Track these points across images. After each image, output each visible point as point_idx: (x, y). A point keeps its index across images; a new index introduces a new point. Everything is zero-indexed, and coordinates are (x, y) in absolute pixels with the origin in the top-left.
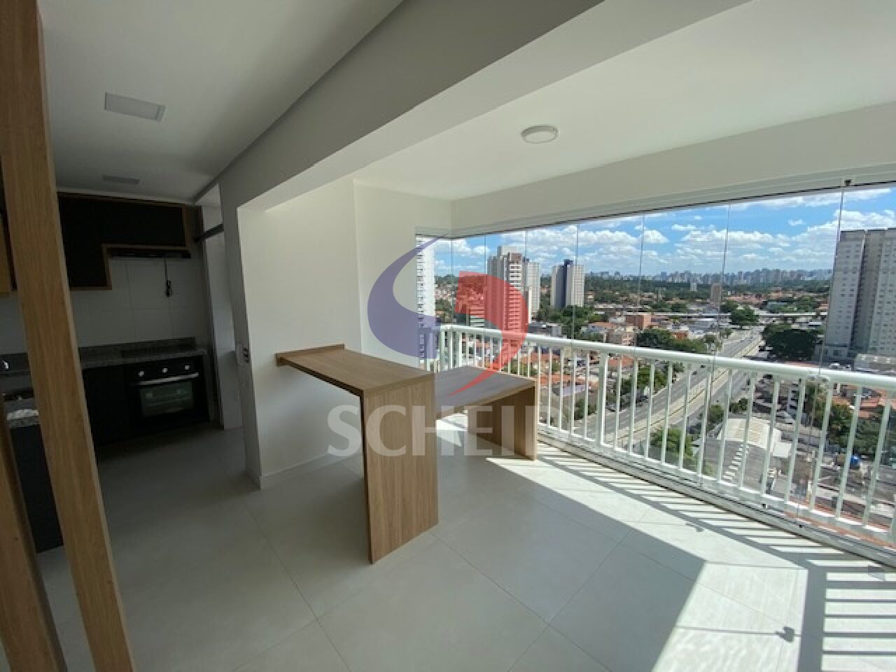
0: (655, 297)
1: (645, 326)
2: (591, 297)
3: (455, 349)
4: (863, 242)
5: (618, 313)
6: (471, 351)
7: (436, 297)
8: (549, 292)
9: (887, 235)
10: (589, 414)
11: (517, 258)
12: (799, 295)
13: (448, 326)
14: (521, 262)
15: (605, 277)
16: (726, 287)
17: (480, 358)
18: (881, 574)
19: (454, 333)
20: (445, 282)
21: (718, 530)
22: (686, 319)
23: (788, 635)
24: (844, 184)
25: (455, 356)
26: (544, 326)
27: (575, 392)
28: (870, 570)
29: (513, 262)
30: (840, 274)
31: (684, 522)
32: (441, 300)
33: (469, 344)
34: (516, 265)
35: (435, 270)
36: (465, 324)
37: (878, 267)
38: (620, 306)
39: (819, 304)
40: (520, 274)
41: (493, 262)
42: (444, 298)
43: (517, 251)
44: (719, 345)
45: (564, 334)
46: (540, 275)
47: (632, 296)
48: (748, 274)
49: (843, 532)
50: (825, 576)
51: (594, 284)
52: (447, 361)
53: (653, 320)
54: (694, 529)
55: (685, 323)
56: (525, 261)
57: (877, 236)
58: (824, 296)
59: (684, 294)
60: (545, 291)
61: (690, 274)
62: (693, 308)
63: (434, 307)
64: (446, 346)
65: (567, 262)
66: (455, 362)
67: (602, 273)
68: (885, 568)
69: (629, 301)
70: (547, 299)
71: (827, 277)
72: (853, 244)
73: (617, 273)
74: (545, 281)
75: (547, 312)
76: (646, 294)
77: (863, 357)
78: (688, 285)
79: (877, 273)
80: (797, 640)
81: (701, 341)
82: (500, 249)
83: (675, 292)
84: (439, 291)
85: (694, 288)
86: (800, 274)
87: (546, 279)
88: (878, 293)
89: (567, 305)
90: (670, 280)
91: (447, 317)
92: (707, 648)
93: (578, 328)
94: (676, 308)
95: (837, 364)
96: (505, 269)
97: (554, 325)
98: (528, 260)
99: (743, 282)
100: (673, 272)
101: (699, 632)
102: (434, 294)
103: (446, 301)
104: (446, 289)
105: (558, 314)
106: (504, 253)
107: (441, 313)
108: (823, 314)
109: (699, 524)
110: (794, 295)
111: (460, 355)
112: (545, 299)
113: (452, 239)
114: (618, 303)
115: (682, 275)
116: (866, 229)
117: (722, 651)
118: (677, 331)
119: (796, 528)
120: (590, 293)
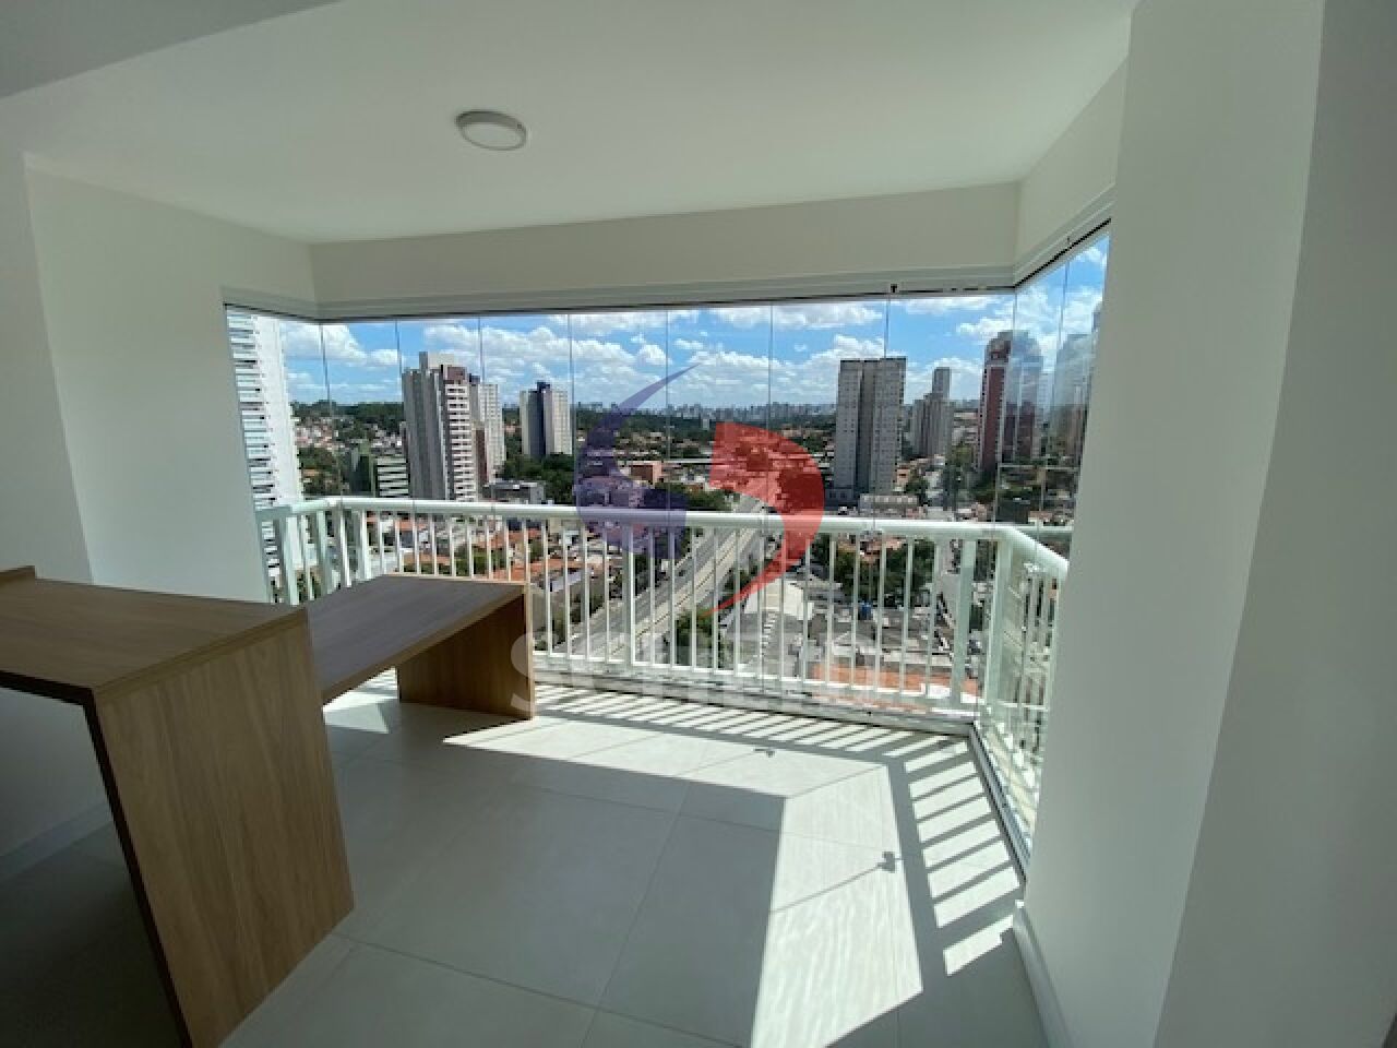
0: (663, 438)
1: (655, 480)
2: (581, 440)
3: (352, 539)
4: (860, 374)
5: (620, 463)
6: (389, 539)
7: (297, 443)
8: (518, 431)
9: (881, 365)
10: (592, 611)
11: (458, 374)
12: (808, 432)
13: (332, 501)
14: (466, 381)
15: (598, 410)
16: (739, 423)
17: (408, 551)
18: (950, 748)
19: (348, 513)
20: (317, 414)
21: (790, 746)
22: (700, 467)
23: (888, 864)
24: (890, 290)
25: (352, 552)
26: (516, 487)
27: (568, 584)
28: (941, 745)
29: (452, 382)
30: (842, 409)
31: (751, 748)
32: (311, 449)
33: (383, 526)
34: (455, 386)
35: (289, 391)
36: (370, 495)
37: (873, 401)
38: (622, 453)
39: (826, 443)
40: (466, 403)
41: (414, 381)
42: (317, 445)
43: (456, 364)
44: (737, 498)
45: (548, 497)
46: (501, 406)
47: (636, 437)
48: (760, 408)
49: (909, 708)
50: (903, 768)
51: (584, 419)
52: (337, 563)
53: (664, 470)
54: (763, 755)
55: (700, 472)
56: (472, 380)
57: (871, 366)
58: (830, 434)
59: (695, 433)
60: (511, 429)
61: (701, 409)
62: (708, 453)
63: (296, 462)
64: (330, 533)
65: (542, 386)
66: (354, 564)
67: (594, 405)
68: (953, 739)
69: (632, 445)
70: (517, 444)
71: (831, 412)
72: (853, 374)
73: (613, 405)
74: (510, 415)
75: (519, 464)
76: (654, 435)
77: (865, 498)
78: (698, 422)
79: (873, 407)
80: (899, 865)
81: (717, 494)
82: (423, 357)
83: (685, 432)
84: (305, 431)
85: (706, 426)
86: (808, 408)
87: (511, 411)
88: (875, 428)
89: (548, 451)
90: (679, 415)
91: (328, 482)
92: (813, 926)
93: (568, 487)
94: (689, 453)
95: (844, 508)
96: (438, 393)
97: (532, 485)
98: (477, 379)
99: (756, 417)
100: (681, 405)
101: (799, 907)
102: (293, 437)
103: (322, 450)
104: (321, 427)
105: (537, 467)
106: (433, 364)
107: (313, 473)
108: (829, 454)
109: (767, 745)
110: (804, 433)
111: (366, 548)
112: (512, 442)
113: (321, 321)
114: (619, 448)
115: (692, 409)
116: (863, 358)
117: (830, 923)
118: (692, 483)
119: (864, 717)
120: (580, 432)
